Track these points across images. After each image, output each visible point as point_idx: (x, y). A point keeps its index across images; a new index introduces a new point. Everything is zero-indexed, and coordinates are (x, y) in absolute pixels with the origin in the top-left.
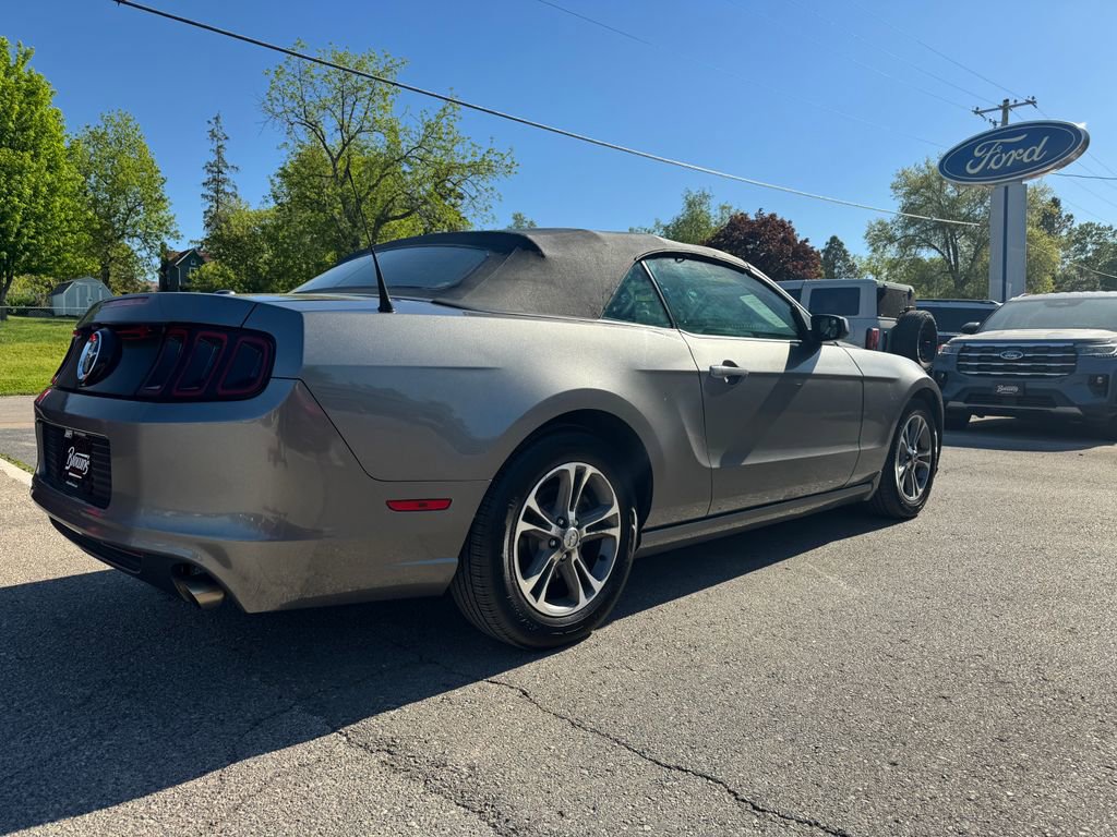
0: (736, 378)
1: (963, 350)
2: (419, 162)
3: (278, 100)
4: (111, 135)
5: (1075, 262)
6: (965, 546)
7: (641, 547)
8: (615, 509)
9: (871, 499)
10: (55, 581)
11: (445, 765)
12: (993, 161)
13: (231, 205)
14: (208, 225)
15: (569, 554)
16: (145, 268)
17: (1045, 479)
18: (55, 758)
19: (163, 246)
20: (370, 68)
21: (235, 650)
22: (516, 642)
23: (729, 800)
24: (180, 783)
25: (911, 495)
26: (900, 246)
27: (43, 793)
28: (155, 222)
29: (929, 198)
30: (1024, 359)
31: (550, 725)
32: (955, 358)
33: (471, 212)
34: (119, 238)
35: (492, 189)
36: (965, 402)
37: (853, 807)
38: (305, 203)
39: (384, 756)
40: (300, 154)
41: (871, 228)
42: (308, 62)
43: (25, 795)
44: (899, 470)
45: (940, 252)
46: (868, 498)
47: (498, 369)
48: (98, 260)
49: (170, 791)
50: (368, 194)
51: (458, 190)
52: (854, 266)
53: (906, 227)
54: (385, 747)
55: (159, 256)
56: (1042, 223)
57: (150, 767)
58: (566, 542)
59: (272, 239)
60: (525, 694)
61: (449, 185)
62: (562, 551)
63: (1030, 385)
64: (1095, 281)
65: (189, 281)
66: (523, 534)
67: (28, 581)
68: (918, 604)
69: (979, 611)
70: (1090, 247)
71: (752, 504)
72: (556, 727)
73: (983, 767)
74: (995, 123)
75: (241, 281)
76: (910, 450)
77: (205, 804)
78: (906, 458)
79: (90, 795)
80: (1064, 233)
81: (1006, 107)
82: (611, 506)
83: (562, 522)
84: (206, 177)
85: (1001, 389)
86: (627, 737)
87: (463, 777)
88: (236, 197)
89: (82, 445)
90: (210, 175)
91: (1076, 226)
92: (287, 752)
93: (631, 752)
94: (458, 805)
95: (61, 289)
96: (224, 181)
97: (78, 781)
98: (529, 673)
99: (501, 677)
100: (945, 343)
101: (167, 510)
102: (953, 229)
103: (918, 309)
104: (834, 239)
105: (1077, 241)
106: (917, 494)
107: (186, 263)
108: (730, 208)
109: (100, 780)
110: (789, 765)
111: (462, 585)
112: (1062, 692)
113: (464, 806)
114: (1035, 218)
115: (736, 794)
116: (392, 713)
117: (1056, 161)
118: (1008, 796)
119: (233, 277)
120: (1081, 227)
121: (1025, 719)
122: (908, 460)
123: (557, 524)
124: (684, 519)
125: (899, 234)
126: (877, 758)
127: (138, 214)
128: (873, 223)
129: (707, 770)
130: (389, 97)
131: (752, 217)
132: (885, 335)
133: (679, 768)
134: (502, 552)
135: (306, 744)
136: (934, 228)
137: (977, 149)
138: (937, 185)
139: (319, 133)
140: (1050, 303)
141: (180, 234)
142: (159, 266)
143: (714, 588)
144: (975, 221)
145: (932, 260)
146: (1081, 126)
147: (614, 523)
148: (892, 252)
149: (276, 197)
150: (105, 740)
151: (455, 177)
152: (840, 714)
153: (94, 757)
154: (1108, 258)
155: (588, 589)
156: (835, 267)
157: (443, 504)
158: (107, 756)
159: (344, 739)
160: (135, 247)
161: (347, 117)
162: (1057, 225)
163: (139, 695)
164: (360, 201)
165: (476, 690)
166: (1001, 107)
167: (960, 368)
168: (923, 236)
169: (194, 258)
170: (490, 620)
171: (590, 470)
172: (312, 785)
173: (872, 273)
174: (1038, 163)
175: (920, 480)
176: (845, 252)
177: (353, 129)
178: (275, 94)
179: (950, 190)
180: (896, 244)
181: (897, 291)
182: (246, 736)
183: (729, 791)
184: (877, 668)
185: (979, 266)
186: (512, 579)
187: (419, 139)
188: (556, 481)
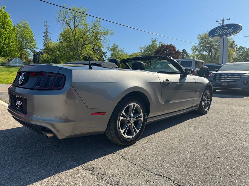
0: (168, 83)
1: (215, 75)
2: (92, 32)
3: (60, 18)
4: (22, 26)
5: (238, 55)
6: (218, 121)
7: (147, 122)
8: (142, 114)
9: (197, 110)
10: (13, 129)
11: (105, 174)
12: (221, 32)
13: (49, 41)
14: (44, 46)
15: (131, 124)
16: (30, 56)
17: (234, 105)
18: (15, 172)
19: (34, 50)
20: (81, 11)
21: (55, 146)
22: (120, 144)
23: (172, 183)
24: (45, 179)
25: (206, 109)
26: (199, 51)
27: (13, 181)
28: (32, 45)
29: (205, 41)
30: (229, 77)
31: (129, 164)
32: (213, 77)
33: (103, 43)
34: (24, 49)
35: (108, 38)
36: (215, 87)
37: (201, 185)
38: (66, 41)
39: (91, 172)
40: (65, 30)
41: (193, 47)
42: (67, 9)
43: (9, 182)
44: (203, 103)
45: (208, 53)
46: (196, 110)
47: (116, 82)
48: (19, 54)
49: (42, 181)
50: (80, 39)
51: (100, 38)
52: (189, 56)
53: (200, 47)
54: (91, 170)
55: (33, 53)
56: (231, 46)
57: (37, 175)
58: (131, 121)
59: (59, 49)
60: (122, 157)
61: (98, 37)
62: (130, 123)
63: (230, 83)
64: (242, 59)
65: (40, 58)
66: (122, 120)
67: (7, 129)
68: (210, 135)
69: (224, 136)
70: (241, 51)
71: (171, 111)
72: (130, 165)
73: (229, 175)
74: (221, 24)
75: (52, 58)
76: (206, 99)
77: (51, 184)
78: (205, 100)
79: (23, 182)
80: (235, 48)
81: (223, 20)
82: (141, 113)
83: (130, 117)
84: (44, 35)
85: (223, 84)
86: (147, 167)
87: (110, 177)
88: (50, 39)
89: (20, 99)
90: (45, 35)
91: (238, 47)
92: (68, 171)
93: (148, 171)
94: (109, 184)
95: (11, 60)
96: (48, 36)
97: (21, 178)
98: (122, 152)
99: (116, 152)
100: (211, 73)
101: (39, 116)
102: (211, 47)
103: (205, 66)
104: (184, 50)
105: (238, 50)
106: (207, 109)
107: (39, 54)
108: (161, 43)
109: (26, 178)
110: (185, 174)
111: (108, 131)
112: (245, 156)
113: (111, 184)
114: (229, 45)
115: (173, 182)
116: (92, 161)
117: (235, 33)
118: (236, 182)
119: (50, 58)
120: (239, 47)
121: (237, 163)
122: (205, 101)
123: (129, 117)
124: (156, 115)
125: (199, 48)
126: (205, 173)
127: (28, 43)
128: (193, 46)
129: (166, 176)
130: (85, 17)
131: (166, 45)
132: (197, 72)
133: (160, 175)
134: (117, 124)
135: (73, 169)
136: (207, 47)
137: (217, 30)
138: (207, 38)
139: (69, 25)
140: (234, 65)
141: (38, 48)
142: (33, 55)
143: (163, 131)
144: (216, 46)
145: (206, 54)
146: (240, 25)
147: (141, 117)
148: (197, 53)
149: (59, 40)
150: (26, 168)
151: (100, 35)
152: (195, 162)
153: (24, 172)
154: (245, 54)
155: (136, 132)
156: (184, 56)
157: (104, 113)
158: (27, 172)
159: (82, 168)
160: (28, 51)
161: (75, 22)
162: (234, 47)
163: (33, 157)
164: (78, 40)
165: (111, 156)
166: (222, 20)
167: (214, 79)
168: (204, 49)
169: (41, 53)
170: (114, 140)
171: (136, 105)
172: (75, 179)
173: (193, 57)
174: (231, 33)
175: (207, 105)
176: (187, 52)
177: (77, 24)
178: (59, 16)
179: (210, 39)
180: (198, 51)
181: (200, 62)
182: (59, 167)
183: (172, 181)
184: (202, 150)
185: (216, 56)
186: (119, 130)
187: (92, 27)
188: (129, 107)
